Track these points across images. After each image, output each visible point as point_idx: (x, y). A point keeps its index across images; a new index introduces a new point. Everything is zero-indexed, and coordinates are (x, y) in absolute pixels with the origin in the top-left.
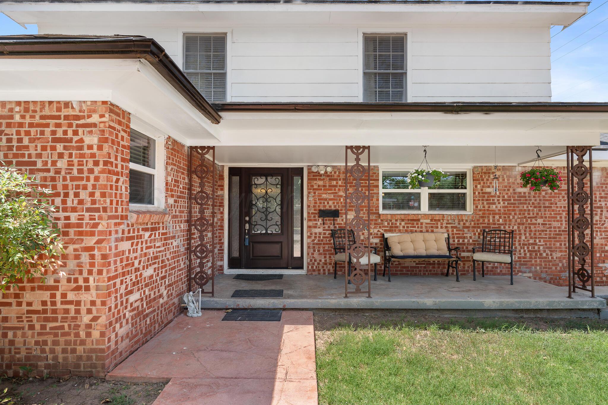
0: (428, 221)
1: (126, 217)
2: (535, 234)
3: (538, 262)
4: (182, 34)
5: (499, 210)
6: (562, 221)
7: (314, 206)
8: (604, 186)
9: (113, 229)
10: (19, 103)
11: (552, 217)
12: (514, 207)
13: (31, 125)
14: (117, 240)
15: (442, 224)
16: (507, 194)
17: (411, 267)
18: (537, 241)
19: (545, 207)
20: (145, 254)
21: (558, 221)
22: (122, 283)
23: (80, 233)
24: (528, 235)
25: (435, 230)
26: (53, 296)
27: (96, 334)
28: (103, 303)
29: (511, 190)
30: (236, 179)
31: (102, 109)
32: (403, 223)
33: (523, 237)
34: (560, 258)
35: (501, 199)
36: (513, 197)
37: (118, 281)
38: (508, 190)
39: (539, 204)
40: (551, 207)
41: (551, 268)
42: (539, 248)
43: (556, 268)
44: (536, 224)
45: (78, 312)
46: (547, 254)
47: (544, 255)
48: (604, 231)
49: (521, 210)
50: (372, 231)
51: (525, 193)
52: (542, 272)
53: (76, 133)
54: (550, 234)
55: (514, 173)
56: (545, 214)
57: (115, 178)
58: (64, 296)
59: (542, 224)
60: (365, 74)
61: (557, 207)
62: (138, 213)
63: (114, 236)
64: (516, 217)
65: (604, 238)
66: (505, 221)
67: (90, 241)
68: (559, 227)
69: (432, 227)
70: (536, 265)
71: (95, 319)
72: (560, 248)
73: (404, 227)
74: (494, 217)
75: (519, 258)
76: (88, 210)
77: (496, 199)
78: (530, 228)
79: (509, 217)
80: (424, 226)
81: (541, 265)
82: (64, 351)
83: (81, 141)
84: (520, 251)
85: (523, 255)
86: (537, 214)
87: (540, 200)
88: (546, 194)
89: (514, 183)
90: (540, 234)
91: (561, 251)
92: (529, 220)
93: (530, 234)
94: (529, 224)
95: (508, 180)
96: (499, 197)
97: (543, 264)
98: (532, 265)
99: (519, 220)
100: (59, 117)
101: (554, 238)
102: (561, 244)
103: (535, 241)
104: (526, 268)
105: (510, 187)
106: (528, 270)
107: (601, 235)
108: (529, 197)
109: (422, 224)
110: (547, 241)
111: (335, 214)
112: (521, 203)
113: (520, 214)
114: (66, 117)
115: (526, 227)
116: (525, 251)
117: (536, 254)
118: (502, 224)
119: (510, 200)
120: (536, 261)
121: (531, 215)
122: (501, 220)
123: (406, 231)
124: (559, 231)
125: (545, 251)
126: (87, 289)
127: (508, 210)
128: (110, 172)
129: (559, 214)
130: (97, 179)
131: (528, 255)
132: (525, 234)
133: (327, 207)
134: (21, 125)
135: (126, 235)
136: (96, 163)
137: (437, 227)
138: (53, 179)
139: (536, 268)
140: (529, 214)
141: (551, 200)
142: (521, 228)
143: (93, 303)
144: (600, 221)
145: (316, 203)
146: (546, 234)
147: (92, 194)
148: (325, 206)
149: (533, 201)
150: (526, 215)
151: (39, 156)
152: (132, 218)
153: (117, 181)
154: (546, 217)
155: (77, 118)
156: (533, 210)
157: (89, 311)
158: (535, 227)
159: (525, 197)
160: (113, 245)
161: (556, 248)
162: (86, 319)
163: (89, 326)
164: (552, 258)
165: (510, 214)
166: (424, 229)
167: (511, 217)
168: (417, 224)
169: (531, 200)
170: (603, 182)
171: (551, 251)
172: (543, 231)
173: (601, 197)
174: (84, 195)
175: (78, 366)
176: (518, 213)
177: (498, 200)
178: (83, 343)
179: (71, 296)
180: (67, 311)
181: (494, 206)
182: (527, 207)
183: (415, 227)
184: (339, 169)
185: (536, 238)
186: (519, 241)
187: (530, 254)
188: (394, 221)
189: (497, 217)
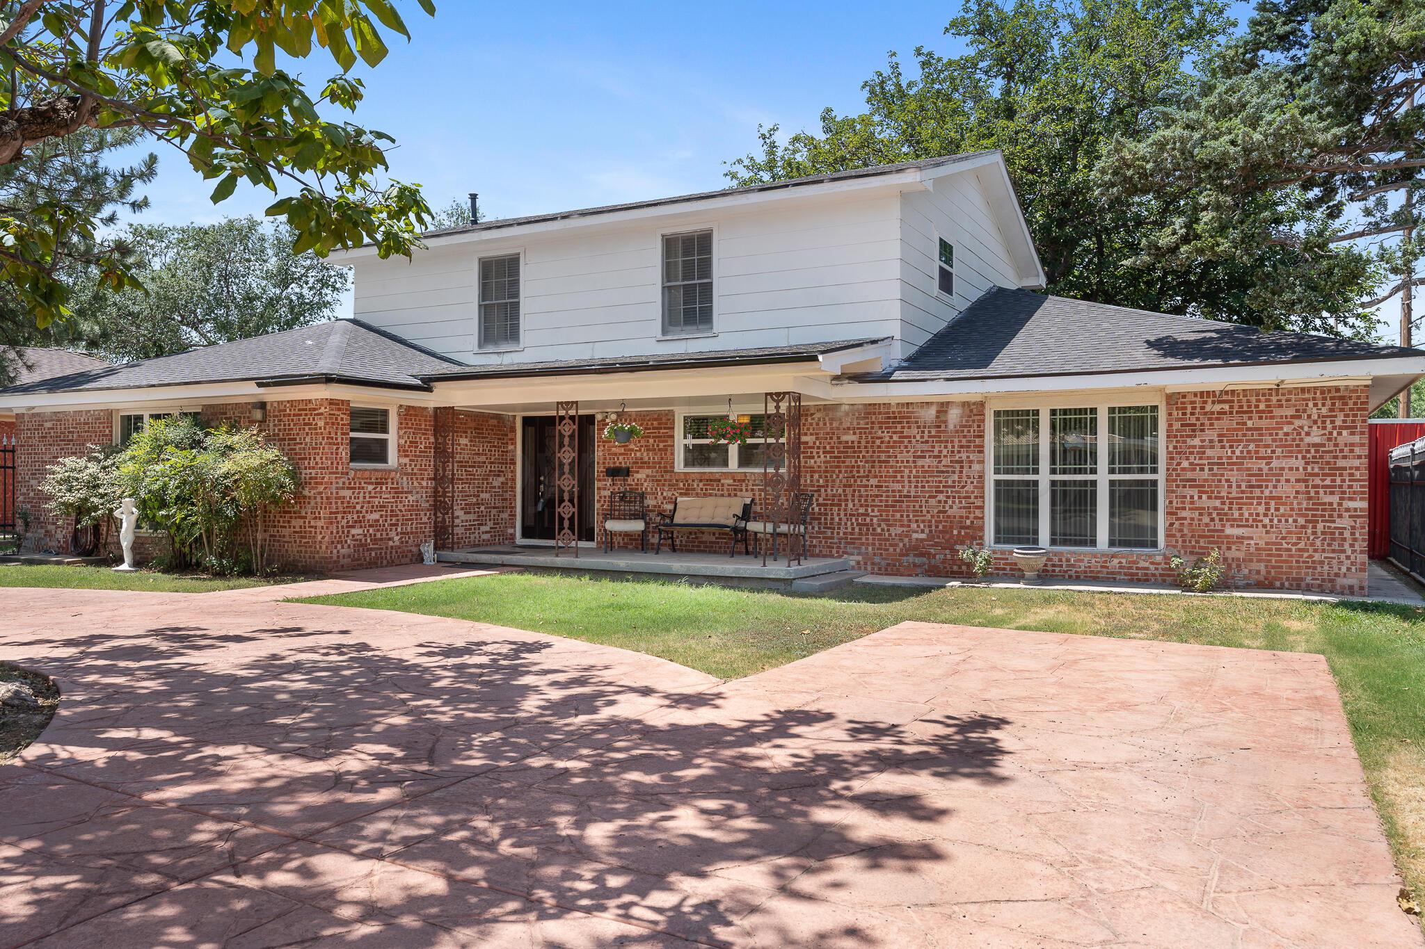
0: (731, 482)
1: (347, 473)
2: (866, 501)
3: (870, 541)
4: (477, 261)
5: (819, 467)
6: (903, 482)
7: (604, 463)
8: (966, 430)
9: (334, 480)
10: (288, 402)
11: (890, 477)
12: (838, 462)
13: (294, 415)
14: (337, 488)
15: (747, 485)
16: (829, 443)
17: (711, 542)
18: (870, 510)
19: (880, 462)
20: (369, 502)
21: (898, 482)
22: (343, 518)
23: (316, 483)
24: (856, 501)
25: (739, 493)
26: (305, 522)
27: (324, 547)
28: (327, 528)
29: (835, 438)
30: (531, 430)
31: (326, 403)
32: (701, 485)
33: (850, 505)
34: (900, 535)
35: (821, 451)
36: (838, 448)
37: (339, 516)
38: (831, 438)
39: (872, 456)
40: (888, 462)
41: (888, 550)
42: (872, 520)
43: (895, 550)
44: (867, 486)
45: (316, 533)
46: (883, 530)
47: (879, 530)
48: (965, 498)
49: (847, 467)
50: (665, 494)
51: (853, 442)
52: (875, 554)
53: (314, 419)
54: (887, 501)
55: (839, 414)
56: (880, 472)
57: (335, 447)
58: (309, 522)
59: (876, 486)
60: (663, 288)
61: (897, 462)
62: (356, 470)
63: (334, 486)
64: (841, 475)
65: (964, 508)
66: (827, 481)
67: (321, 488)
68: (900, 491)
69: (735, 490)
70: (868, 544)
71: (323, 538)
72: (900, 521)
73: (702, 489)
74: (812, 476)
75: (844, 533)
76: (320, 468)
77: (815, 451)
78: (859, 491)
79: (831, 476)
80: (725, 487)
81: (874, 544)
82: (310, 557)
83: (316, 424)
84: (846, 524)
85: (850, 530)
86: (870, 472)
87: (874, 452)
88: (882, 442)
89: (838, 429)
90: (873, 501)
91: (902, 526)
92: (859, 480)
93: (860, 501)
94: (858, 486)
95: (831, 424)
96: (818, 448)
97: (877, 543)
98: (862, 544)
99: (844, 481)
100: (306, 410)
101: (893, 506)
102: (902, 516)
103: (866, 510)
104: (854, 548)
105: (833, 434)
106: (856, 551)
107: (960, 502)
108: (859, 447)
109: (723, 485)
110: (883, 511)
111: (626, 472)
112: (848, 457)
113: (846, 472)
114: (310, 410)
115: (854, 491)
116: (852, 524)
117: (868, 529)
118: (823, 486)
119: (834, 452)
120: (867, 539)
121: (862, 474)
122: (821, 481)
123: (705, 494)
124: (900, 496)
125: (879, 525)
126: (320, 518)
127: (831, 467)
128: (330, 444)
129: (901, 472)
130: (324, 448)
131: (857, 530)
132: (853, 501)
133: (617, 464)
134: (289, 415)
135: (347, 485)
136: (323, 438)
137: (741, 490)
138: (304, 449)
139: (867, 549)
140: (858, 472)
141: (889, 452)
142: (847, 492)
143: (322, 527)
144: (959, 482)
145: (605, 459)
146: (881, 501)
147: (321, 458)
148: (615, 463)
149: (864, 453)
150: (855, 473)
151: (298, 434)
152: (352, 474)
153: (337, 449)
154: (881, 477)
155: (315, 409)
156: (864, 467)
157: (321, 533)
158: (866, 491)
159: (854, 447)
160: (334, 491)
161: (896, 520)
162: (319, 537)
163: (320, 542)
164: (890, 535)
165: (834, 472)
166: (726, 493)
167: (834, 476)
168: (718, 485)
169: (861, 452)
170: (964, 423)
171: (888, 525)
172: (877, 496)
173: (962, 447)
174: (318, 459)
175: (316, 567)
176: (843, 470)
177: (818, 453)
178: (318, 552)
179: (313, 523)
180: (311, 532)
181: (812, 461)
182: (856, 462)
183: (714, 489)
184: (630, 416)
185: (867, 506)
186: (845, 510)
187: (860, 529)
188: (690, 482)
189: (816, 476)
